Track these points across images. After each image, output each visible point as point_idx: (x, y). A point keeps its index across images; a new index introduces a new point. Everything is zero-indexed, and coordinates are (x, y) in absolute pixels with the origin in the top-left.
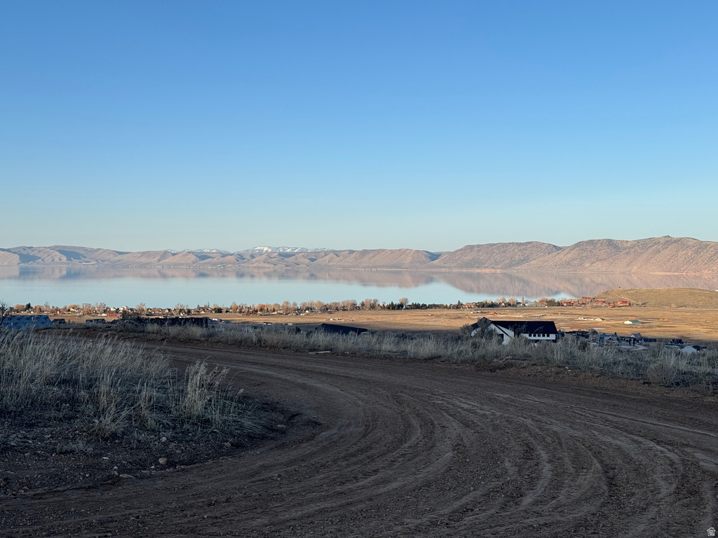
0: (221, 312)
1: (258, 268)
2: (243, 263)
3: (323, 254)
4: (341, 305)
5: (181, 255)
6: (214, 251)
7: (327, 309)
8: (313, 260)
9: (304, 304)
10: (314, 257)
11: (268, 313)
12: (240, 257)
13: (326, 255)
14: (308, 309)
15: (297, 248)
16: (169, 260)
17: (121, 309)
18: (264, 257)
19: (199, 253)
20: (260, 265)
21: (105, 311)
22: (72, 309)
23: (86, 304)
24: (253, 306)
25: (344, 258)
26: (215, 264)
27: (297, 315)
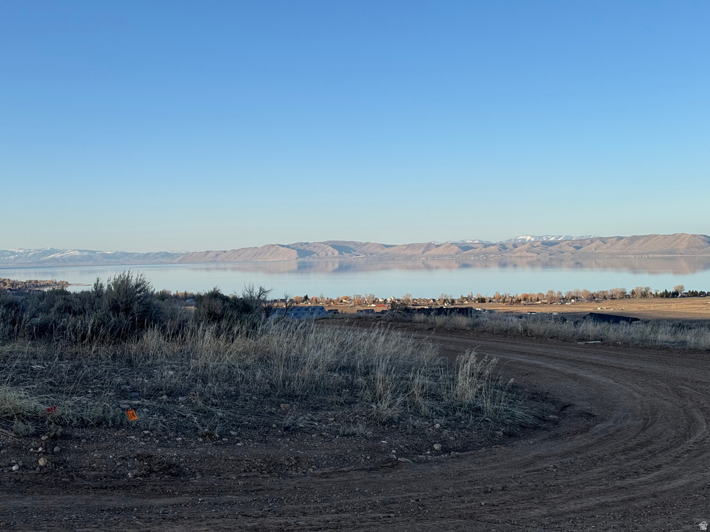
0: (485, 302)
1: (521, 257)
2: (506, 252)
3: (589, 241)
4: (609, 293)
5: (444, 246)
6: (477, 242)
7: (594, 298)
8: (578, 248)
9: (569, 293)
10: (579, 245)
11: (531, 303)
12: (503, 247)
13: (592, 242)
14: (573, 298)
15: (561, 237)
16: (433, 251)
17: (389, 300)
18: (526, 246)
19: (462, 244)
20: (523, 255)
21: (374, 302)
22: (344, 300)
23: (357, 296)
24: (517, 295)
25: (612, 245)
26: (477, 255)
27: (562, 304)
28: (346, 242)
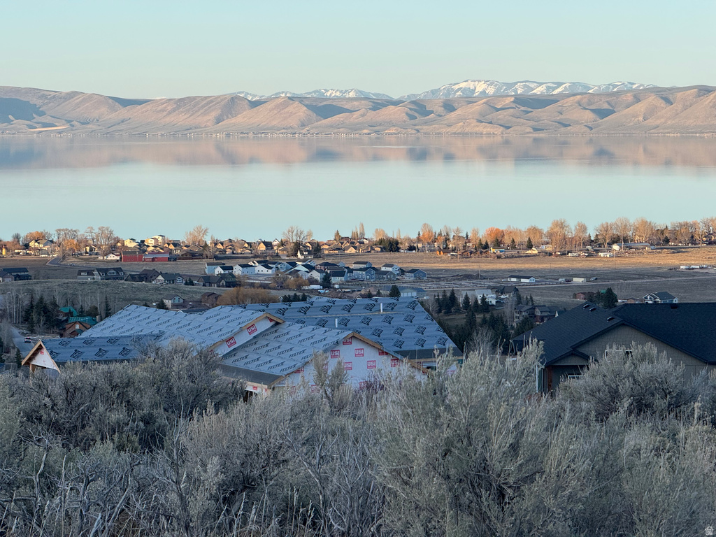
0: (398, 250)
1: (464, 135)
2: (426, 123)
3: (629, 97)
4: (702, 229)
5: (269, 106)
6: (352, 95)
7: (667, 241)
8: (602, 113)
9: (606, 228)
10: (606, 106)
11: (514, 253)
12: (419, 108)
13: (637, 99)
14: (615, 240)
15: (559, 84)
16: (244, 118)
17: (151, 242)
18: (476, 108)
19: (316, 99)
20: (467, 130)
21: (113, 249)
22: (32, 244)
23: (67, 231)
24: (476, 232)
25: (685, 108)
26: (354, 128)
27: (590, 255)
28: (18, 90)
